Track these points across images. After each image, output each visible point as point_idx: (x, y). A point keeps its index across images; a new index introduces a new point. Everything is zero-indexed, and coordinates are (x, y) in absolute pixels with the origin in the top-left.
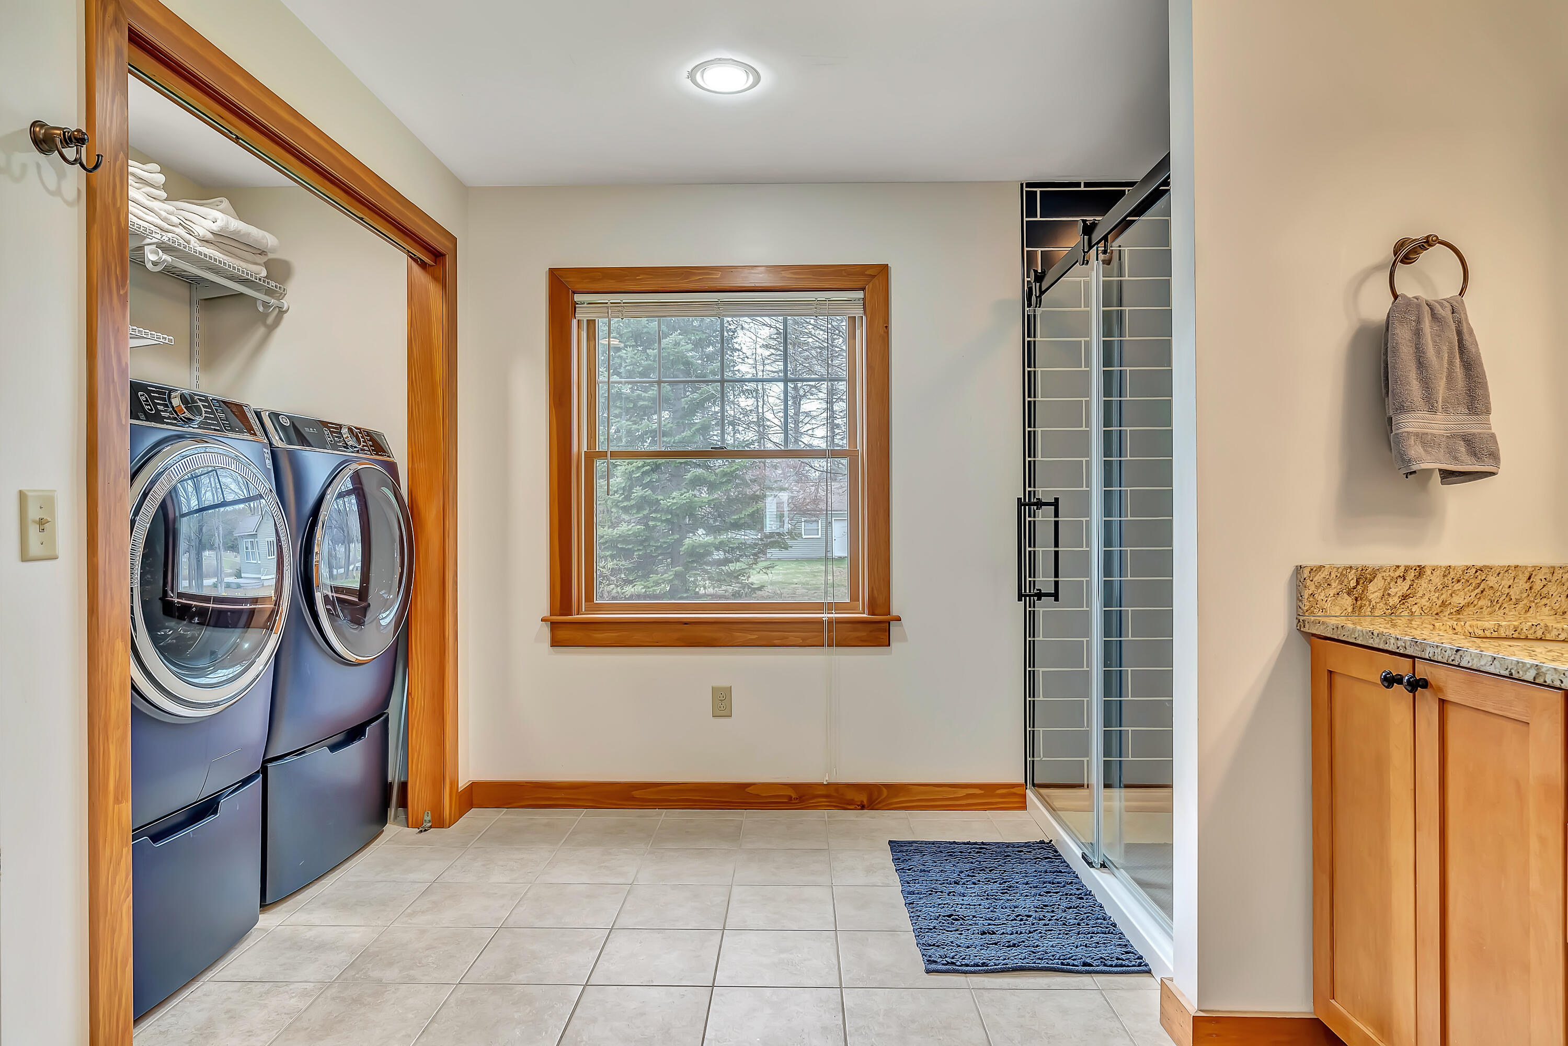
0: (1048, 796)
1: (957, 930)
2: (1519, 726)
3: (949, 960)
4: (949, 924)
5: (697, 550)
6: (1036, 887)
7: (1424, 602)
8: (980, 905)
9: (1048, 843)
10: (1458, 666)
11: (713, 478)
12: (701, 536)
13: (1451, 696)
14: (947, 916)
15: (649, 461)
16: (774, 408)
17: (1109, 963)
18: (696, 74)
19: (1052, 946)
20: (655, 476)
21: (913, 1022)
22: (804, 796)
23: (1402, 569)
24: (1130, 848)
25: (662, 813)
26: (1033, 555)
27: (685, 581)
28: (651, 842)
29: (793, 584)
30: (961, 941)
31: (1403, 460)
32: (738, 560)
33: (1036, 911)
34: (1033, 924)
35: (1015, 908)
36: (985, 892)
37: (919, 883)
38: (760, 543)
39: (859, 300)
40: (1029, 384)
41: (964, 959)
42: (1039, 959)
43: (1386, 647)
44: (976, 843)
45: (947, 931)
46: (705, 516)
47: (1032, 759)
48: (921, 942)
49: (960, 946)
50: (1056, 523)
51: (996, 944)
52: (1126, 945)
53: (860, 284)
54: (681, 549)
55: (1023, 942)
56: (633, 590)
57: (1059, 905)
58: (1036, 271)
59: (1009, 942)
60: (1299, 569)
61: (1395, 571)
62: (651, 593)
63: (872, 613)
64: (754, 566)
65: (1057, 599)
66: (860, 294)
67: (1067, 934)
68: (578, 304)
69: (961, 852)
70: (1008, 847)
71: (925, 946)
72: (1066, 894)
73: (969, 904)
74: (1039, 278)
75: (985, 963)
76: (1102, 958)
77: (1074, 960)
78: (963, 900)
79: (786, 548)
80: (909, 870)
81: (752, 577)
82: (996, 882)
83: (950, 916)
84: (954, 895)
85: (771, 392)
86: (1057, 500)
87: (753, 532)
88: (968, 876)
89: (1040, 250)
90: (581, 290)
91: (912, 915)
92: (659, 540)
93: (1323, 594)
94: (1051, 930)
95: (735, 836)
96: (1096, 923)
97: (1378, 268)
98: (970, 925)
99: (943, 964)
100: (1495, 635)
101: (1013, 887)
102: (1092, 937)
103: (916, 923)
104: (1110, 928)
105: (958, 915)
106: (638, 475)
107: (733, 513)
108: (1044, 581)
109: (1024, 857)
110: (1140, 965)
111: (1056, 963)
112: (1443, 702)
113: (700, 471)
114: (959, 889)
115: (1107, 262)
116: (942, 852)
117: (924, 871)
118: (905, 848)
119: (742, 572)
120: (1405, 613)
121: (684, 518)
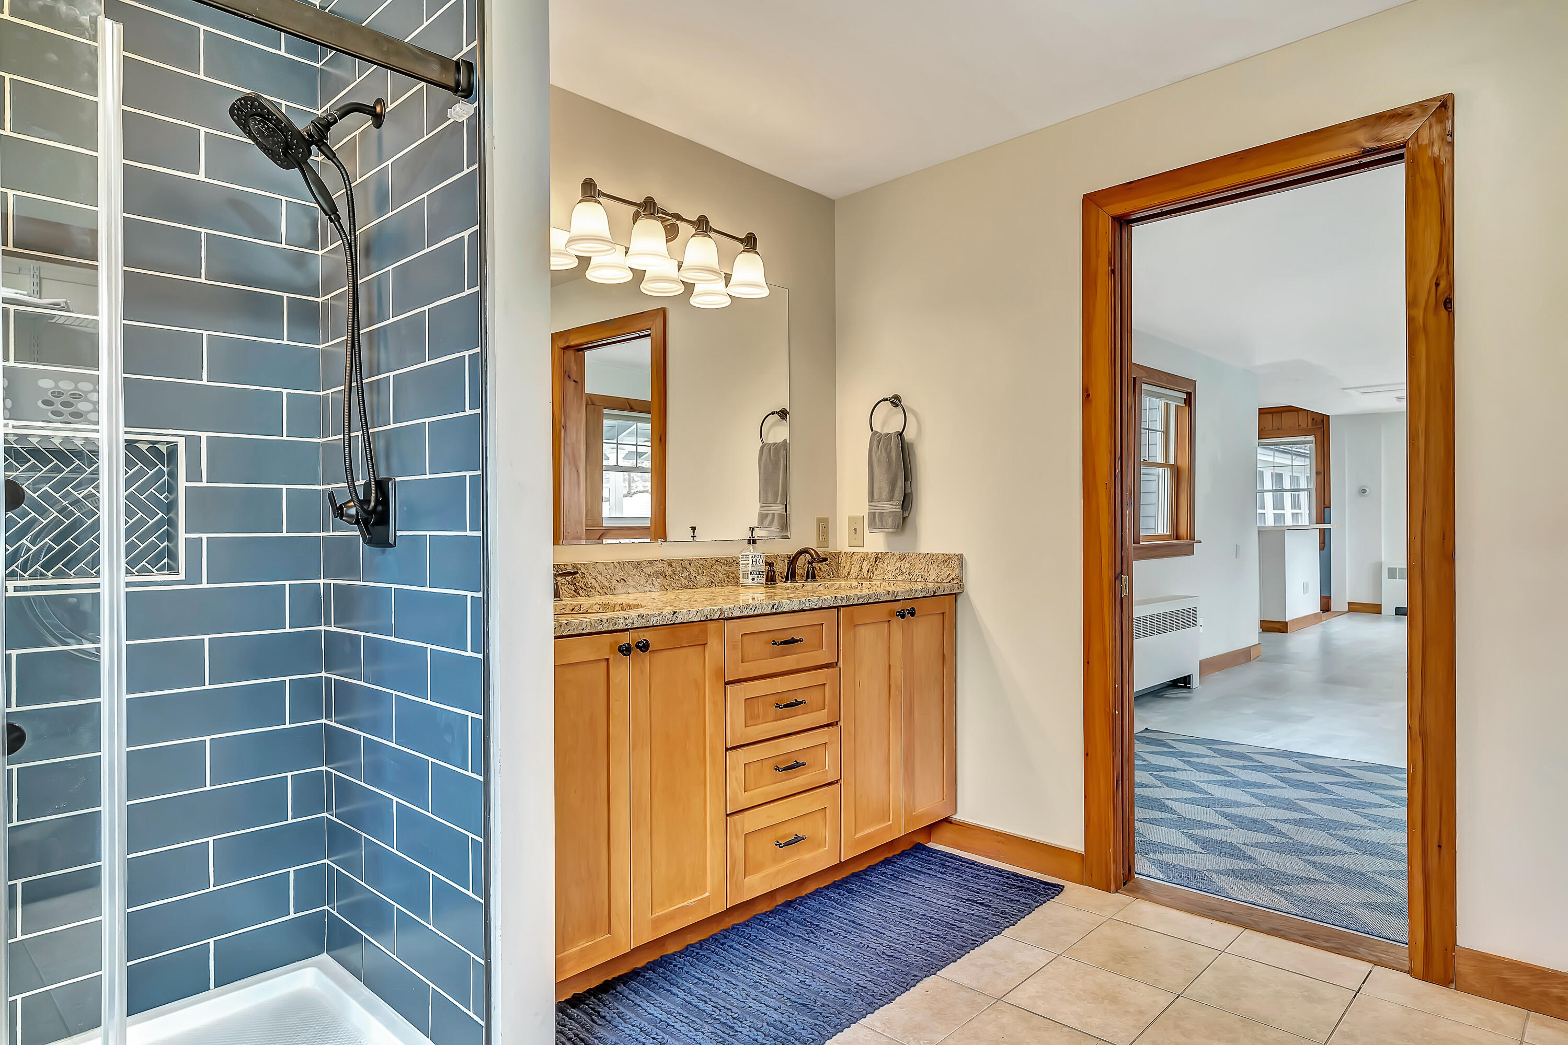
43: (614, 628)
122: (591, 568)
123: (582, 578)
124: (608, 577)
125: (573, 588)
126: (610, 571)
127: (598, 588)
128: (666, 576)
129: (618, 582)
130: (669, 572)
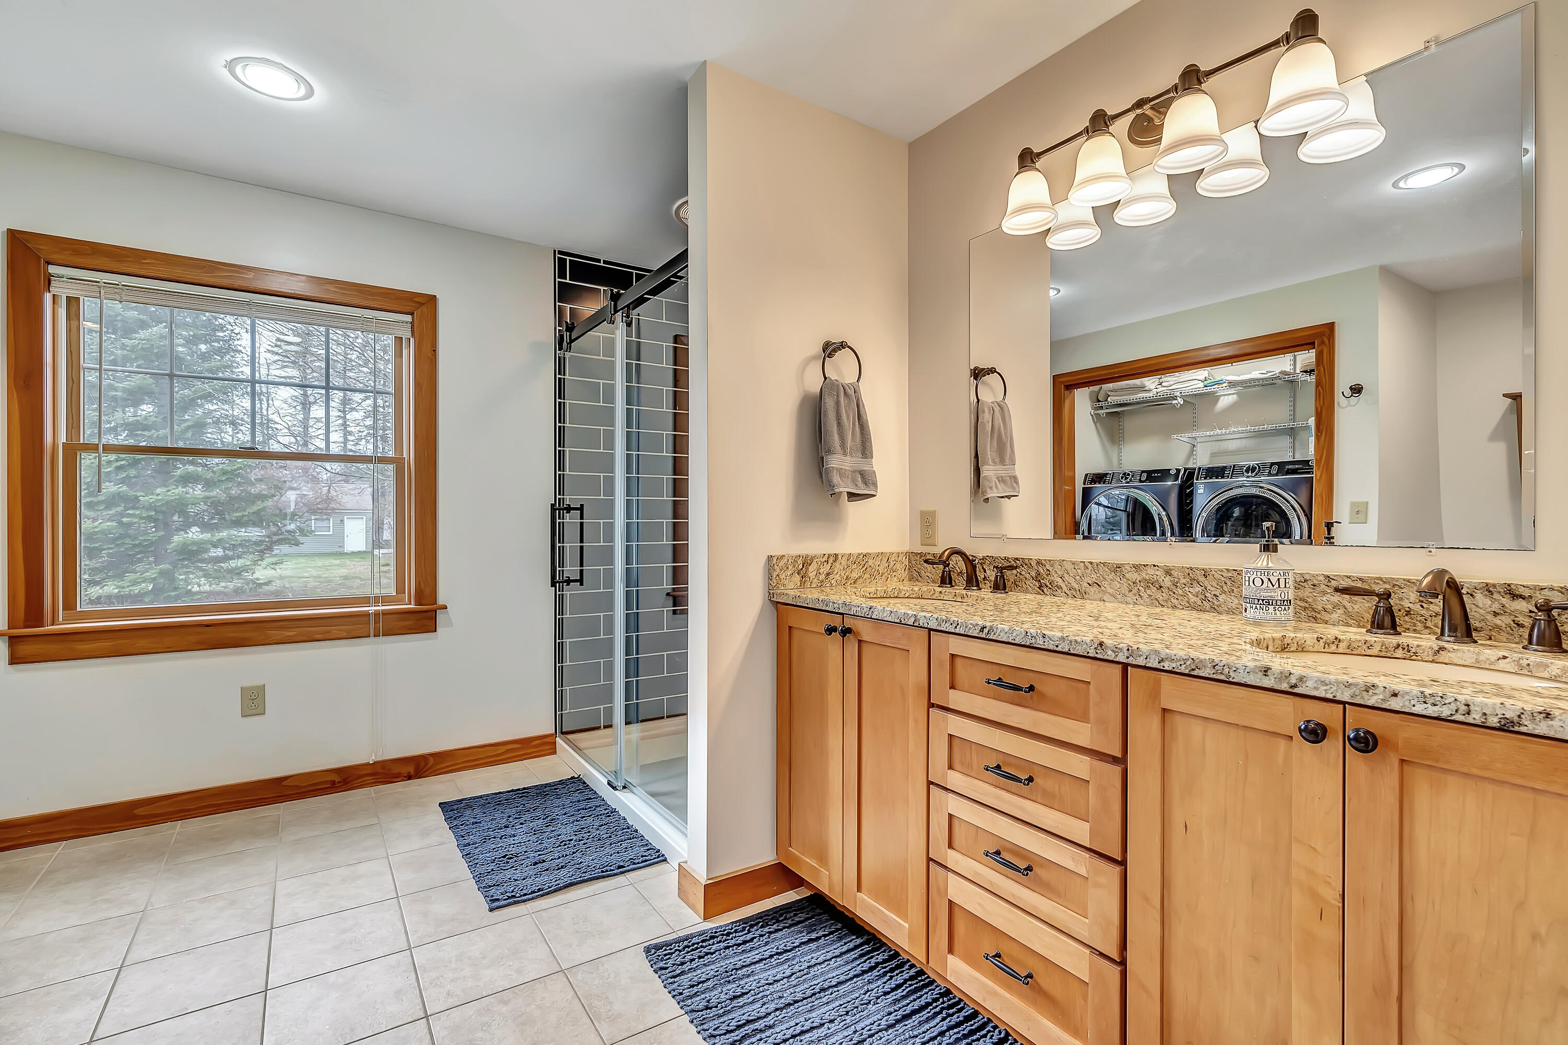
0: (574, 740)
1: (513, 867)
2: (902, 652)
3: (509, 895)
4: (504, 863)
5: (189, 548)
6: (573, 815)
7: (837, 577)
8: (529, 841)
9: (577, 778)
10: (871, 618)
11: (209, 475)
12: (194, 534)
13: (865, 638)
14: (502, 857)
15: (124, 456)
16: (280, 411)
17: (637, 861)
18: (237, 65)
19: (593, 860)
20: (133, 472)
21: (484, 958)
22: (347, 778)
23: (827, 556)
24: (644, 768)
25: (177, 826)
26: (562, 549)
27: (172, 579)
28: (166, 857)
29: (304, 577)
30: (518, 875)
31: (830, 485)
32: (239, 557)
33: (576, 835)
34: (575, 846)
35: (558, 836)
36: (532, 829)
37: (472, 835)
38: (267, 540)
39: (407, 323)
40: (560, 413)
41: (522, 890)
42: (584, 873)
43: (827, 609)
44: (518, 790)
45: (504, 870)
46: (200, 513)
47: (560, 713)
48: (482, 886)
49: (517, 880)
50: (582, 524)
51: (547, 870)
52: (647, 844)
53: (408, 309)
54: (168, 547)
55: (569, 862)
56: (101, 591)
57: (593, 825)
58: (567, 323)
59: (558, 865)
60: (770, 558)
61: (823, 558)
62: (127, 593)
63: (418, 603)
64: (260, 562)
65: (582, 584)
66: (409, 318)
67: (602, 847)
68: (53, 276)
69: (507, 800)
70: (546, 787)
71: (485, 889)
72: (597, 816)
73: (520, 843)
74: (570, 328)
75: (540, 888)
76: (631, 859)
77: (610, 866)
78: (514, 840)
79: (297, 544)
80: (462, 825)
81: (257, 573)
82: (540, 818)
83: (504, 857)
84: (506, 838)
85: (276, 396)
86: (582, 506)
87: (257, 529)
88: (516, 818)
89: (569, 306)
90: (60, 262)
91: (470, 864)
92: (137, 538)
93: (784, 574)
94: (590, 847)
95: (274, 830)
96: (623, 833)
97: (814, 358)
98: (524, 859)
99: (505, 900)
100: (875, 596)
101: (555, 819)
102: (621, 845)
103: (474, 871)
104: (632, 834)
105: (512, 854)
106: (108, 470)
107: (237, 510)
108: (571, 569)
109: (560, 792)
110: (658, 857)
111: (597, 873)
112: (860, 641)
113: (191, 468)
114: (509, 831)
115: (629, 325)
116: (489, 803)
117: (476, 823)
118: (455, 807)
119: (245, 569)
120: (828, 585)
121: (173, 515)
122: (1057, 566)
123: (1047, 575)
124: (1077, 578)
125: (1037, 584)
126: (1079, 571)
127: (1065, 589)
128: (1161, 587)
129: (1090, 585)
130: (1167, 582)
